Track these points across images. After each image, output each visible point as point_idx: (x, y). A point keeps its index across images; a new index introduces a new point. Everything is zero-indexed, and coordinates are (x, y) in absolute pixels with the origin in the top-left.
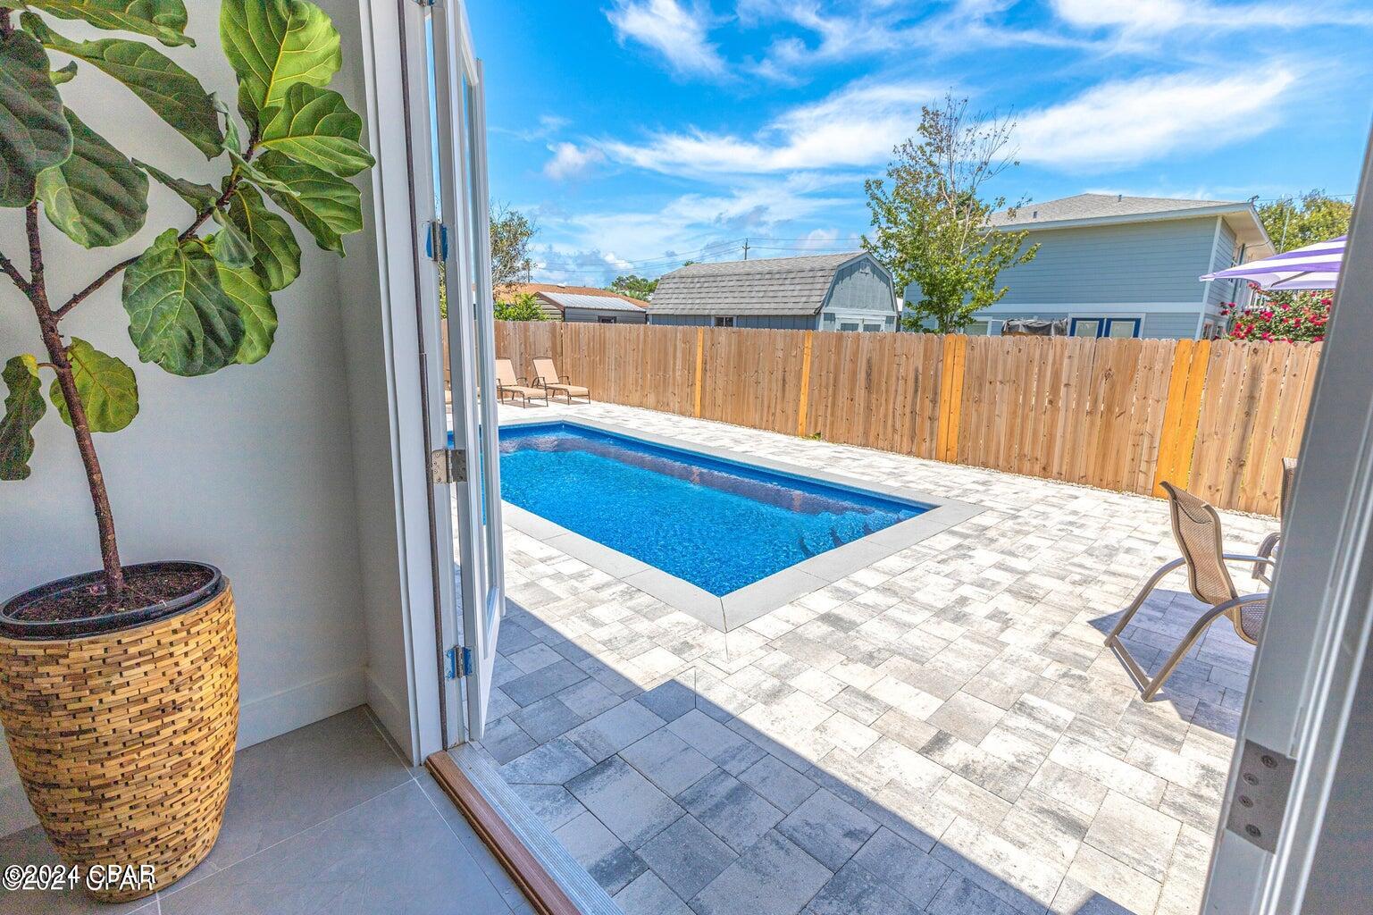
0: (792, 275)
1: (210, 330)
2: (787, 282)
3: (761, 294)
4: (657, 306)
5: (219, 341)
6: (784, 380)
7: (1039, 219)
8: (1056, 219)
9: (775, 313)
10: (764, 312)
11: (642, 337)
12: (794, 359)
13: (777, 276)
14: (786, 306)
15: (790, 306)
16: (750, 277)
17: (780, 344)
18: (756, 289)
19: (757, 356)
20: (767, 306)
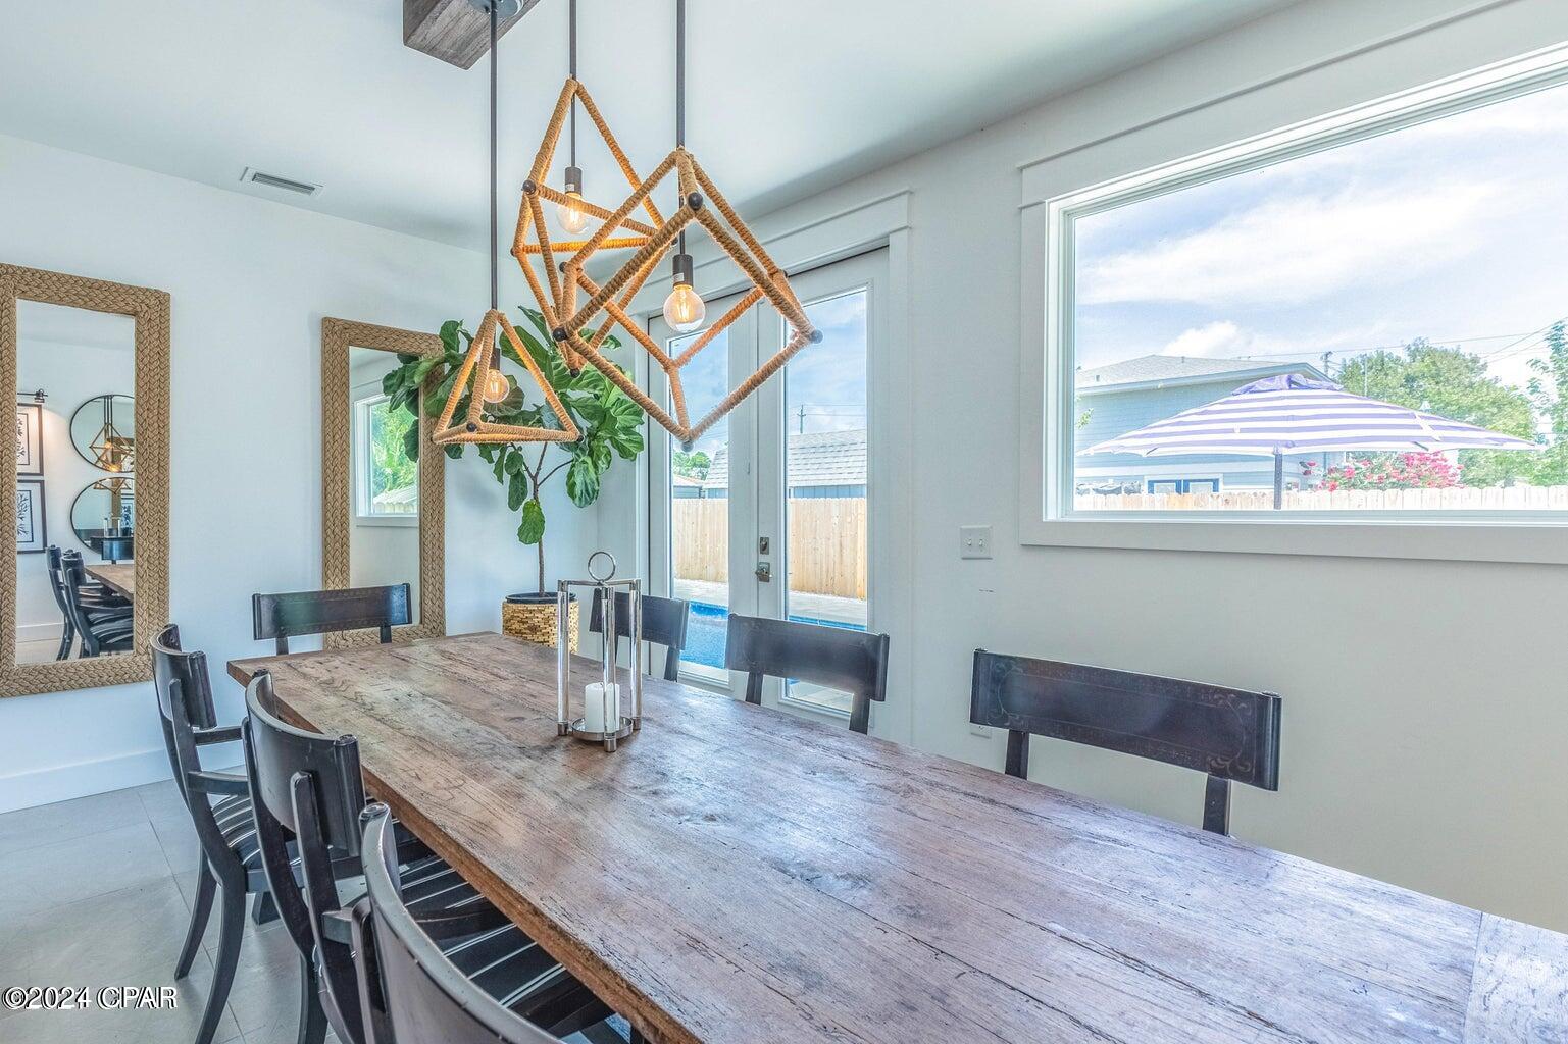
0: (845, 448)
1: (587, 491)
2: (842, 453)
3: (816, 466)
4: (714, 481)
5: (588, 495)
6: (841, 545)
7: (1102, 383)
8: (1120, 382)
9: (831, 483)
10: (820, 484)
11: (700, 512)
12: (848, 526)
13: (832, 449)
14: (842, 476)
15: (846, 476)
16: (805, 451)
17: (835, 512)
18: (813, 461)
19: (814, 524)
20: (822, 477)
